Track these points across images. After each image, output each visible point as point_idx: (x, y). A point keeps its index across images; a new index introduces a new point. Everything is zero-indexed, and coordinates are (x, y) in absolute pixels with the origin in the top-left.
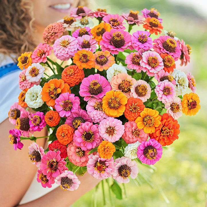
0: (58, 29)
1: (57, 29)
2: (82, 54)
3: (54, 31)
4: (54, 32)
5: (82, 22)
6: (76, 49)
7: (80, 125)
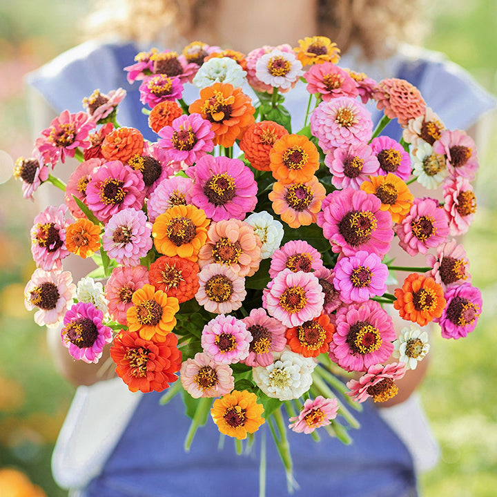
0: (399, 105)
1: (399, 103)
2: (300, 151)
3: (394, 96)
4: (391, 96)
5: (430, 159)
6: (334, 144)
7: (133, 169)
